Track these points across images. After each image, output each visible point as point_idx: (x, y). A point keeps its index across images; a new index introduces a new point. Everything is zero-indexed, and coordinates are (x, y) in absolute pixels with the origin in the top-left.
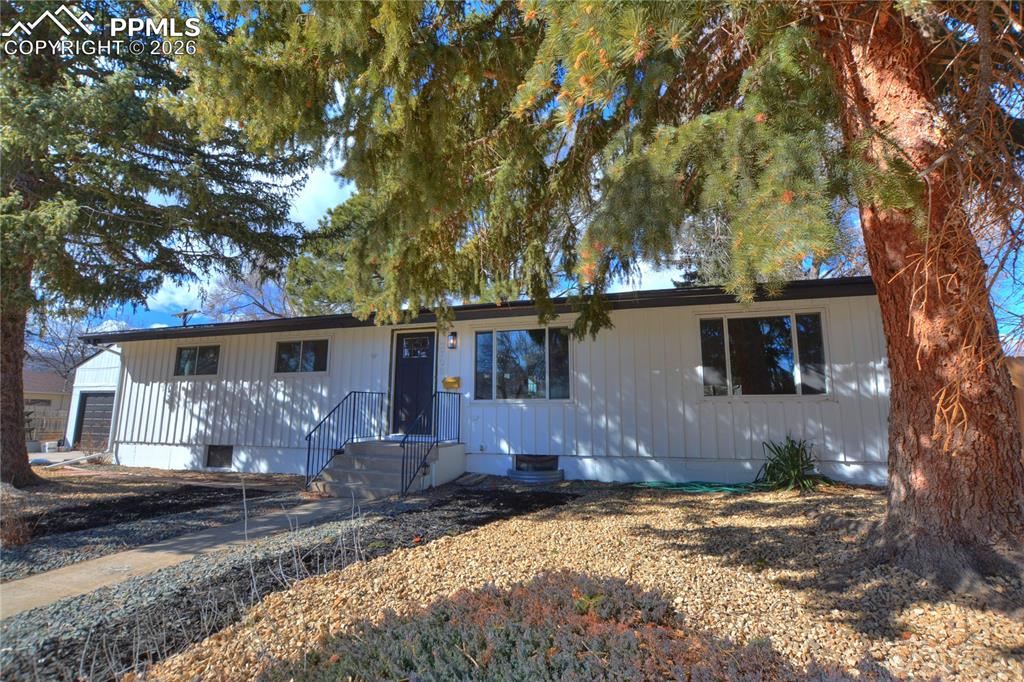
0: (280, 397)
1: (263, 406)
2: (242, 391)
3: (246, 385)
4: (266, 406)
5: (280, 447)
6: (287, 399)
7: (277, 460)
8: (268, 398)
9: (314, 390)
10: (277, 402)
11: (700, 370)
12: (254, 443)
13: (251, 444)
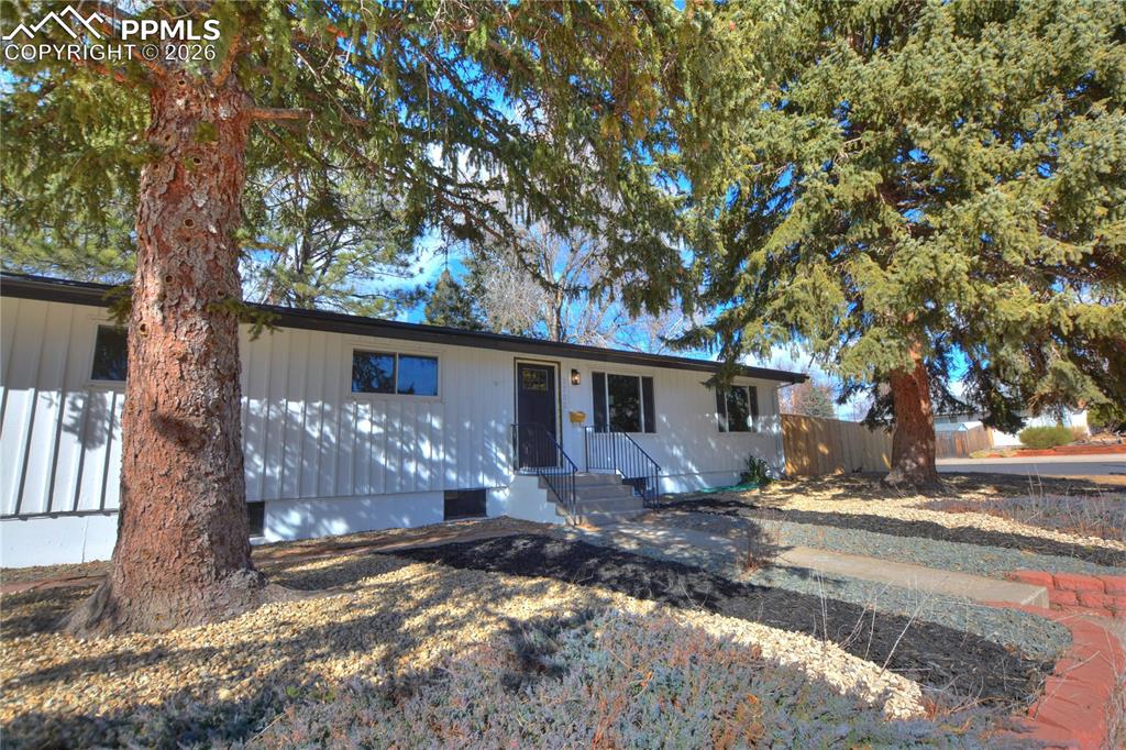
0: (364, 426)
1: (333, 439)
2: (288, 417)
3: (295, 407)
4: (338, 439)
5: (369, 496)
6: (376, 430)
7: (363, 515)
8: (344, 428)
9: (420, 419)
10: (360, 434)
11: (716, 415)
12: (318, 492)
13: (314, 495)
